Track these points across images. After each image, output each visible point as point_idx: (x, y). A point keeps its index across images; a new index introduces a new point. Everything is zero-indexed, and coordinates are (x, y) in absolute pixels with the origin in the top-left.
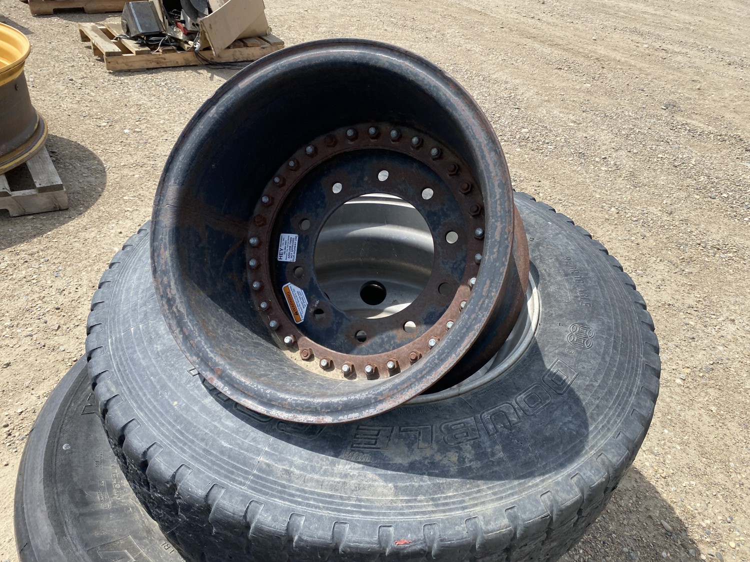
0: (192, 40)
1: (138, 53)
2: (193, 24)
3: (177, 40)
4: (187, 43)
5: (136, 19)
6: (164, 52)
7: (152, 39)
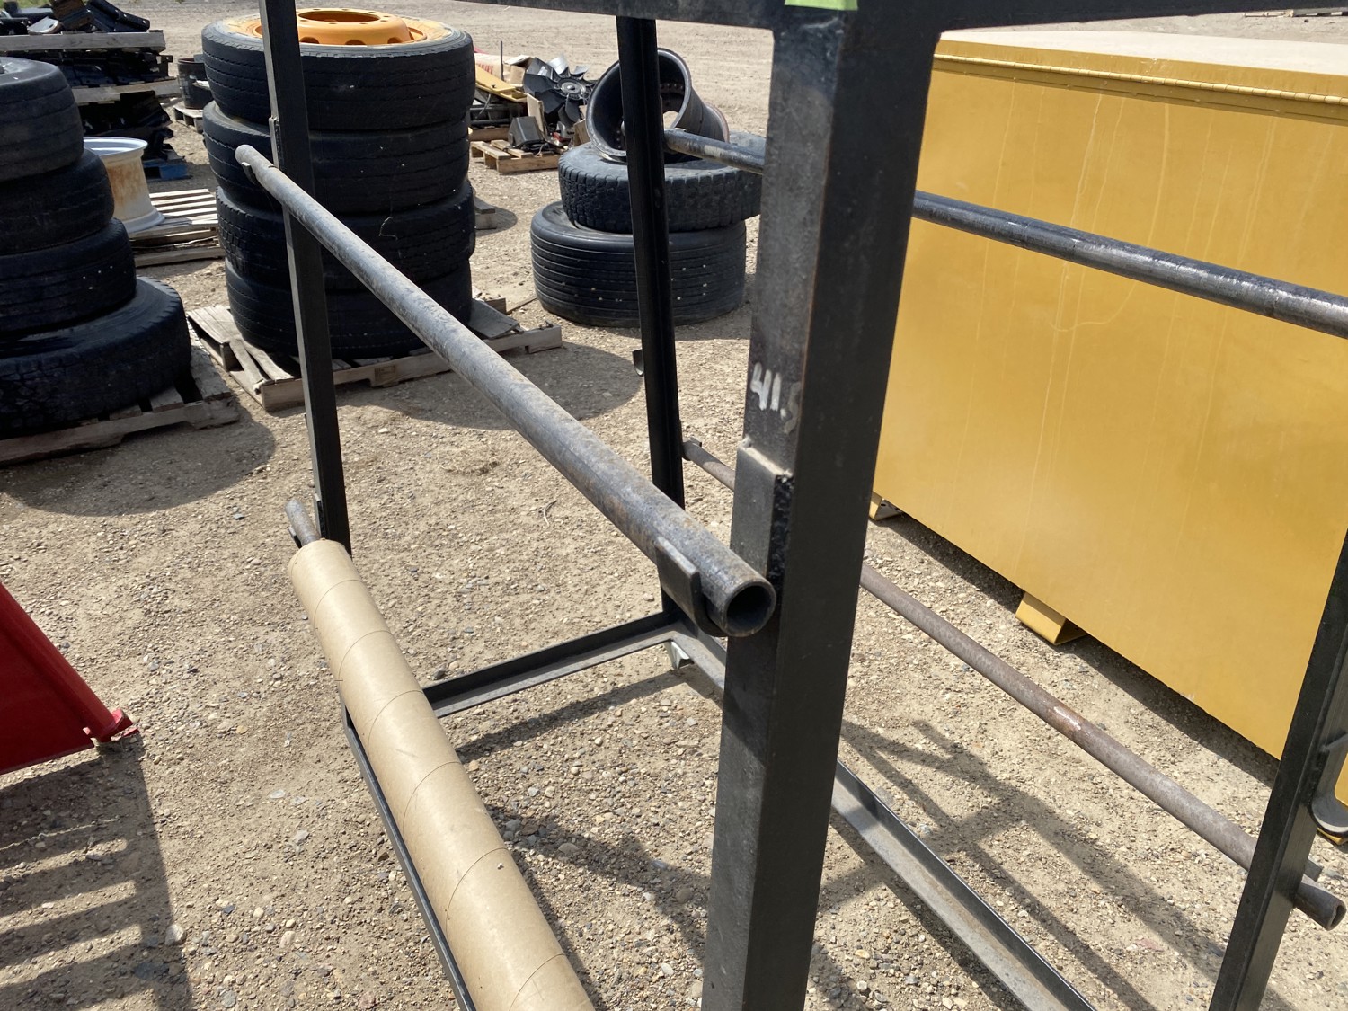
0: (567, 145)
1: (523, 157)
2: (568, 133)
3: (555, 146)
4: (562, 148)
5: (522, 131)
6: (544, 155)
7: (534, 146)
